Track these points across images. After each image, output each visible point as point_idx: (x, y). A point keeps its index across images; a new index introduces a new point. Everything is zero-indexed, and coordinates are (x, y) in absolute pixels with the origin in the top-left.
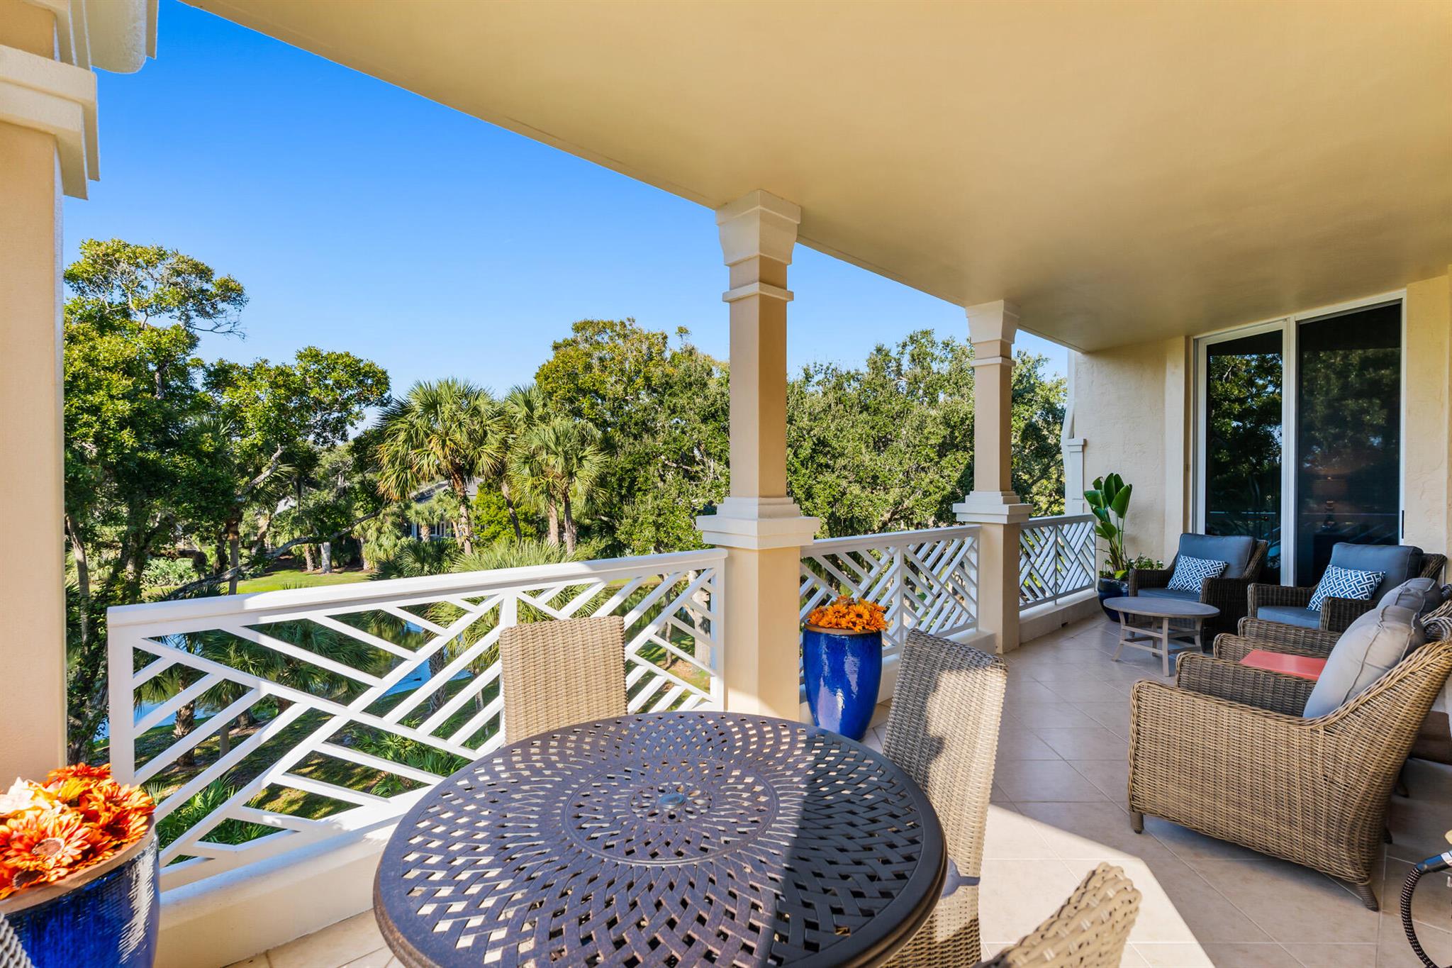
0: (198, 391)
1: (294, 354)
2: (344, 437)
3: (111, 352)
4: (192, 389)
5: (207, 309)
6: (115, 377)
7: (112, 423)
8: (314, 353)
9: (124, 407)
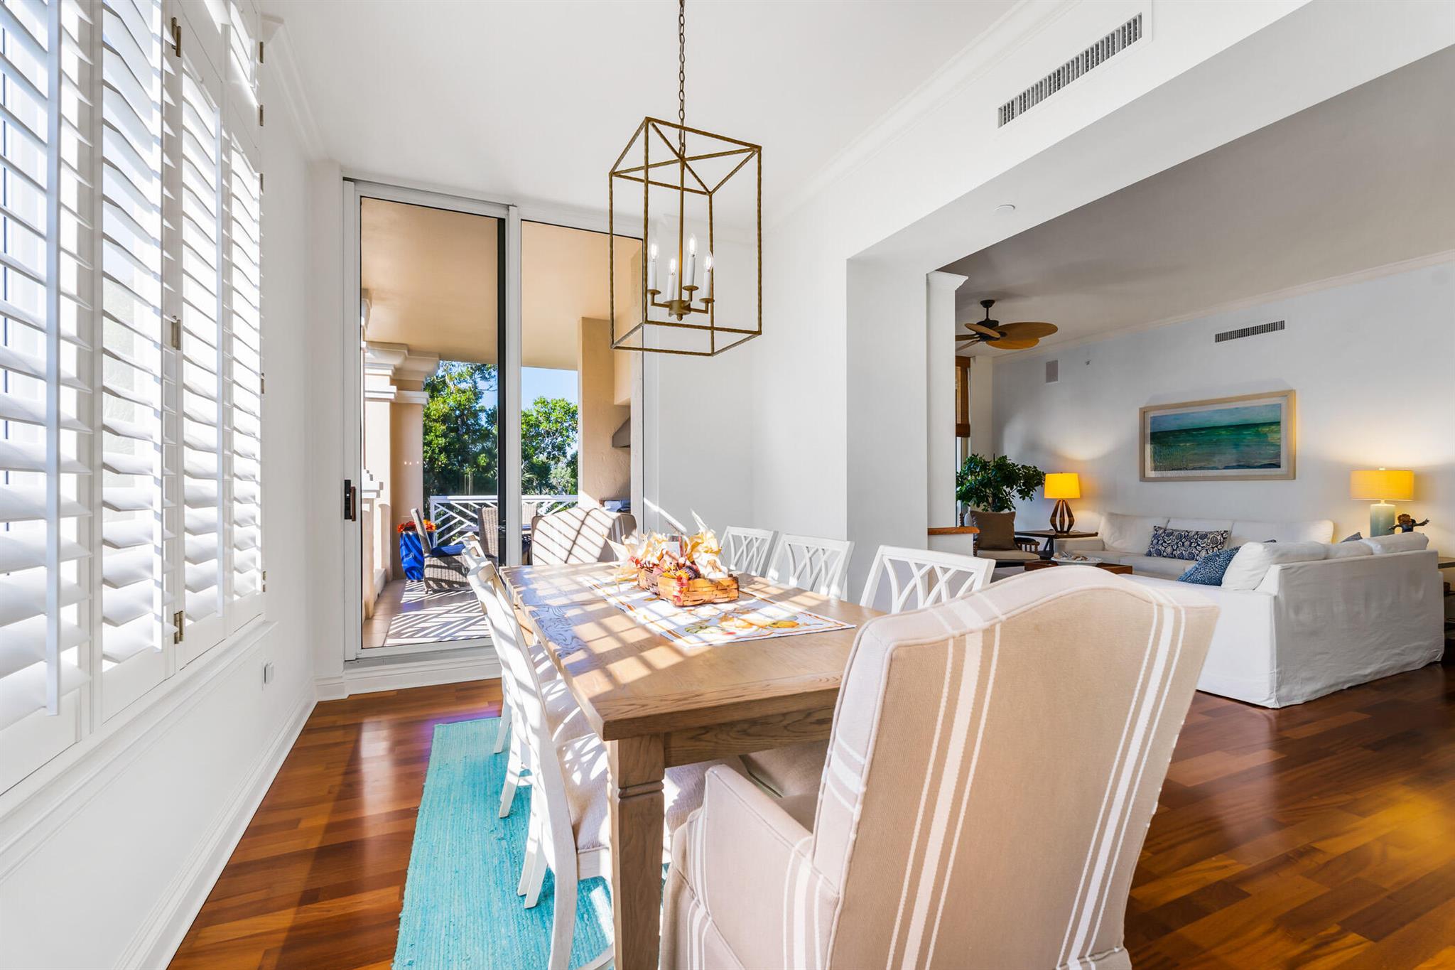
0: (483, 426)
1: (533, 402)
2: (564, 454)
3: (436, 410)
4: (479, 425)
5: (486, 376)
6: (438, 425)
7: (437, 451)
8: (543, 400)
9: (442, 441)
